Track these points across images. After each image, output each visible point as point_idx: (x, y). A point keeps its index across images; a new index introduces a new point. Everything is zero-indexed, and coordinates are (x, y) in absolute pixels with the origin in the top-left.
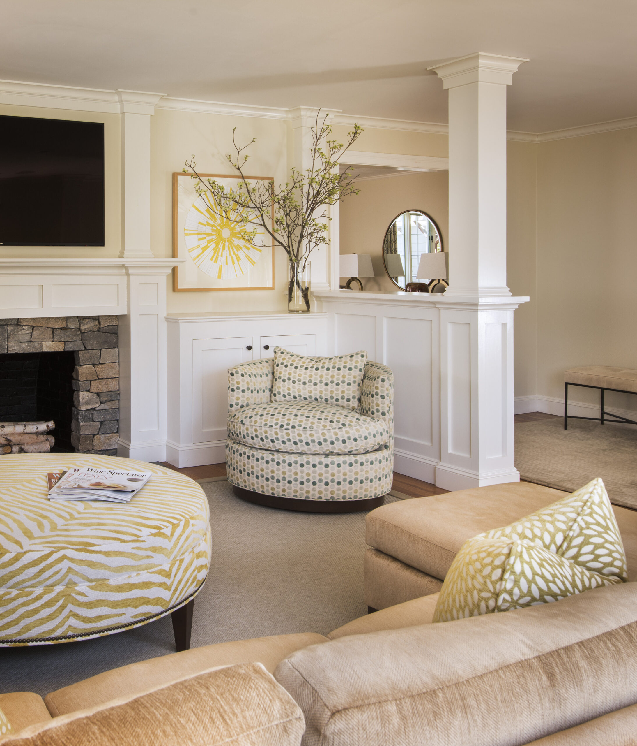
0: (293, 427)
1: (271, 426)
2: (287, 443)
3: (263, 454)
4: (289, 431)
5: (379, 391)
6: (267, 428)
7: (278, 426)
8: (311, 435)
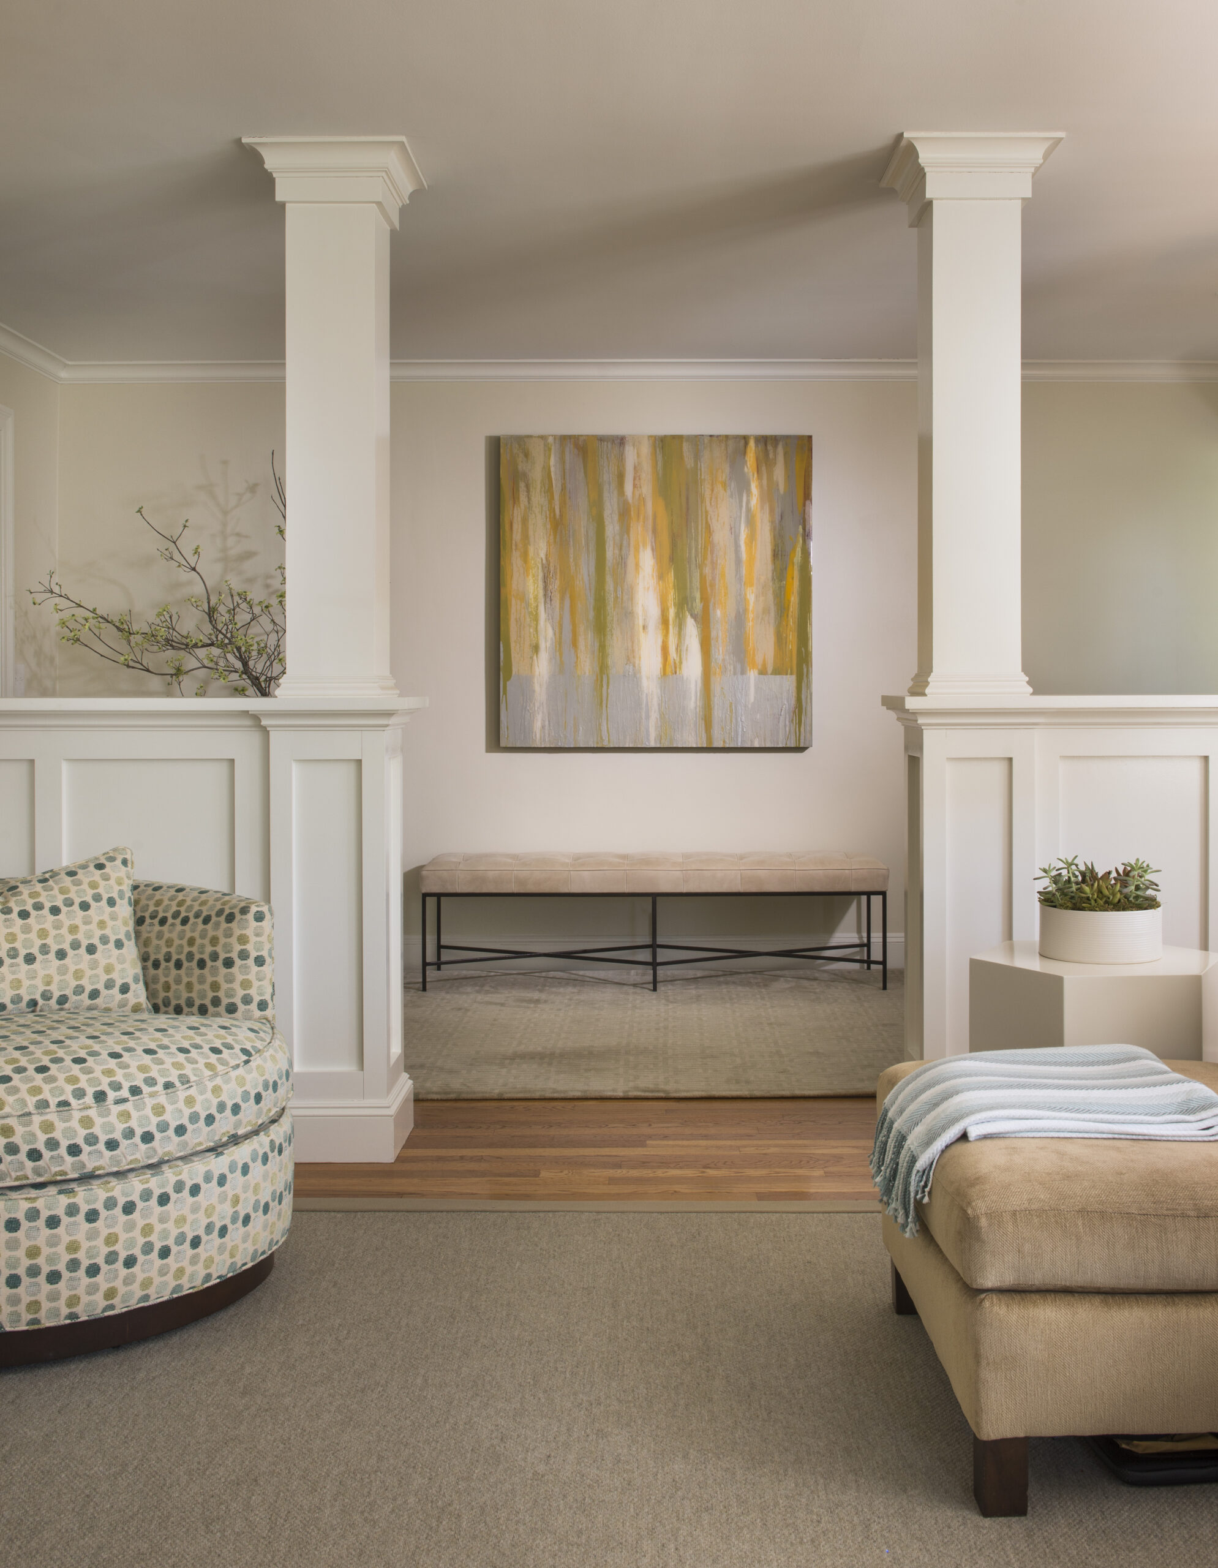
0: (135, 1091)
1: (65, 1104)
2: (124, 1143)
3: (34, 1200)
4: (128, 1106)
5: (249, 947)
6: (52, 1116)
7: (89, 1099)
8: (190, 1101)
